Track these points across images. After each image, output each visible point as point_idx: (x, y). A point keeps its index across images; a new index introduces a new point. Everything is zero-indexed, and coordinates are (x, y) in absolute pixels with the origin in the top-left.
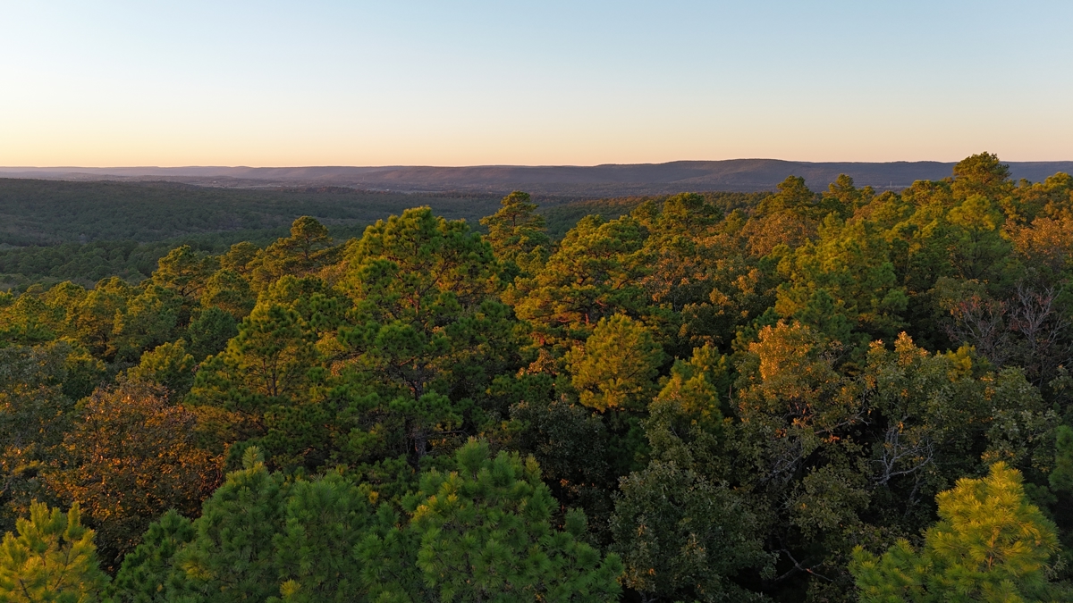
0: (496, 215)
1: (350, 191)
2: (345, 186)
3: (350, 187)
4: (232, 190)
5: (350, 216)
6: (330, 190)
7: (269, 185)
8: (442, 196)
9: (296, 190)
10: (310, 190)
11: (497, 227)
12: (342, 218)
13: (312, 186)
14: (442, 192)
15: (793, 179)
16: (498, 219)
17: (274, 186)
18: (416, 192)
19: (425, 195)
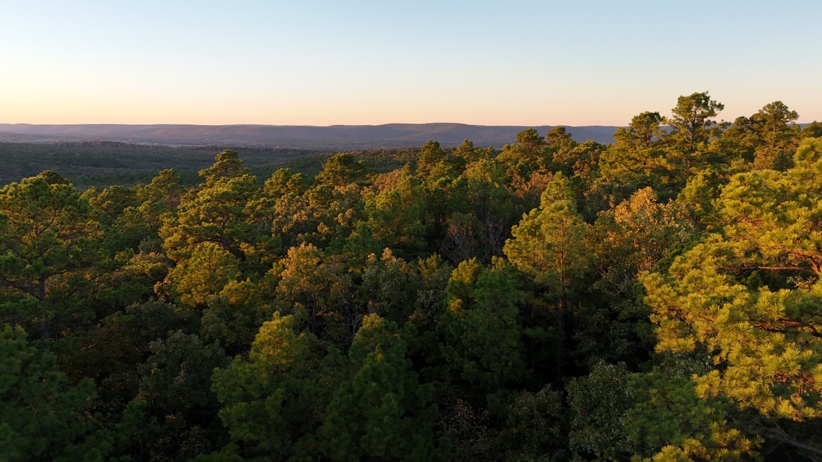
0: (211, 168)
1: (123, 145)
2: (118, 141)
3: (122, 142)
4: (12, 144)
5: (122, 166)
6: (104, 144)
7: (47, 140)
8: (203, 149)
9: (73, 144)
10: (86, 144)
11: (212, 177)
12: (115, 167)
13: (88, 141)
14: (202, 146)
15: (431, 143)
16: (213, 171)
17: (53, 140)
18: (180, 145)
19: (188, 148)
